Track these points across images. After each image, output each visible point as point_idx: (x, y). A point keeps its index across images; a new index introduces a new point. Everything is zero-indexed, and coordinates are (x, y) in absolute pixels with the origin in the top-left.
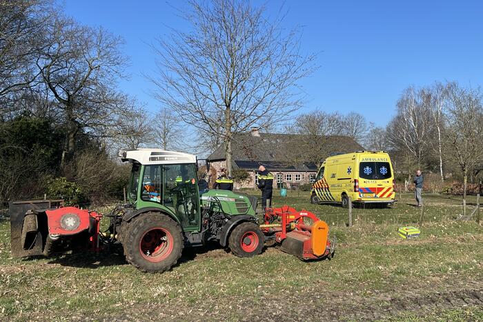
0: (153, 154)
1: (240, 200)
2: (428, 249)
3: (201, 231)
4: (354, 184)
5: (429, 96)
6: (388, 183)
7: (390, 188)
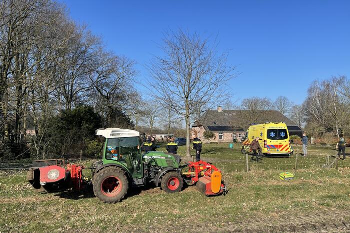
0: (113, 131)
1: (169, 158)
2: (294, 188)
3: (144, 176)
4: (264, 143)
5: (328, 85)
6: (286, 142)
7: (287, 145)
